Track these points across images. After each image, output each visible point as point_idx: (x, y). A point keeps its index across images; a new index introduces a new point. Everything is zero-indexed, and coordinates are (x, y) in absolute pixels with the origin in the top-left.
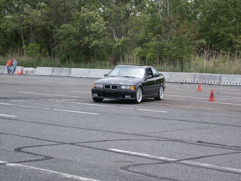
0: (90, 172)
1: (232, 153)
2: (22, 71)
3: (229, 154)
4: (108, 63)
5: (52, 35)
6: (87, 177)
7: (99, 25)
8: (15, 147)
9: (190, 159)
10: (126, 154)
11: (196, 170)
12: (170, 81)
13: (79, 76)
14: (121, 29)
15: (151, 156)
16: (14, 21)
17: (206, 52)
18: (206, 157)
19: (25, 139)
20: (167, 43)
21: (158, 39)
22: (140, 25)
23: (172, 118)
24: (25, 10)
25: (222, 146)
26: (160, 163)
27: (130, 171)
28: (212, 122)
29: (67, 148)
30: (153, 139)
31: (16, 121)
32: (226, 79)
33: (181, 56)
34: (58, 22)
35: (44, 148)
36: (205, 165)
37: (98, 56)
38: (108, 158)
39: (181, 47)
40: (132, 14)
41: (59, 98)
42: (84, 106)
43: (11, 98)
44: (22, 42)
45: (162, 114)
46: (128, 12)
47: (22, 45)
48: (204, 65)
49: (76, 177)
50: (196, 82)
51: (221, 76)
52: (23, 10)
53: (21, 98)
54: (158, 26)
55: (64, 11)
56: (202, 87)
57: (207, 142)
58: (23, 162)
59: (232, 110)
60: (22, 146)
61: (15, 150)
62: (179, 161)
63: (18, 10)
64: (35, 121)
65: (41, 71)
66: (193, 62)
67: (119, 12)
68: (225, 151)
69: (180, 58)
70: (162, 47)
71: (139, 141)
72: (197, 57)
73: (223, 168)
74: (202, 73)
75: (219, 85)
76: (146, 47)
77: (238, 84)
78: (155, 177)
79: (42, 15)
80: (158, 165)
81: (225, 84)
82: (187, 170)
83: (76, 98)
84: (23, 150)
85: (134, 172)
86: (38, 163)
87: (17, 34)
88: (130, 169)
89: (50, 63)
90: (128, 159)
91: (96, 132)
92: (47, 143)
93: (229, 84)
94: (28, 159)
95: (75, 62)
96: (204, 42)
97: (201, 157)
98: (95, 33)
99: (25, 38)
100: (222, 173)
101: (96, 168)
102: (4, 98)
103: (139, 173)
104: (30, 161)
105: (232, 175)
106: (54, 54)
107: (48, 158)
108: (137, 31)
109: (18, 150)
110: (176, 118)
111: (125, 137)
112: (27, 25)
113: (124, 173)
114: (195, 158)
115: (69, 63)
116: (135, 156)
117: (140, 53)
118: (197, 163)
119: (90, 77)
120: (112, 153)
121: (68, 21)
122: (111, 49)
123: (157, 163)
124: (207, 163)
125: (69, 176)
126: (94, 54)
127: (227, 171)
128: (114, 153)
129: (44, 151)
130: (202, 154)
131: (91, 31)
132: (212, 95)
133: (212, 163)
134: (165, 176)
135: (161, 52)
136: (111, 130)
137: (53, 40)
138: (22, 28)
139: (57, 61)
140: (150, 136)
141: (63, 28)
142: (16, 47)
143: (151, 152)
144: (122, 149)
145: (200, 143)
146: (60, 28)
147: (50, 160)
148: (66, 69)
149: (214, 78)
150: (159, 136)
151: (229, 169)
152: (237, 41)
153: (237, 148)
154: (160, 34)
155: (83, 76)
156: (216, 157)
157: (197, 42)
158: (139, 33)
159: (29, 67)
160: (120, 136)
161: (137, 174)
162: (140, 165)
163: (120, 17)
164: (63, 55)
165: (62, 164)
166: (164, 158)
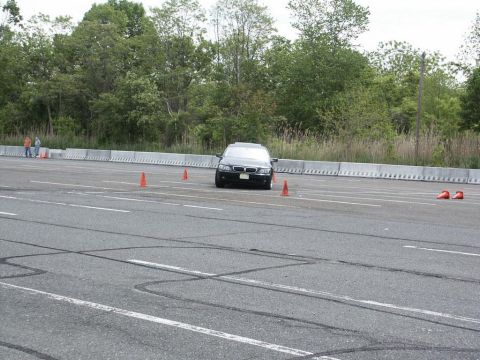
2: (47, 154)
3: (287, 266)
4: (160, 145)
6: (85, 299)
7: (150, 96)
9: (234, 273)
14: (178, 100)
15: (183, 270)
17: (286, 131)
18: (256, 270)
20: (237, 119)
21: (226, 115)
22: (204, 96)
24: (54, 74)
25: (281, 256)
26: (192, 280)
27: (147, 291)
29: (70, 258)
32: (310, 166)
34: (95, 90)
35: (39, 259)
36: (252, 281)
37: (148, 135)
41: (83, 190)
43: (19, 190)
44: (48, 115)
45: (215, 212)
47: (48, 120)
48: (284, 148)
49: (68, 299)
51: (304, 162)
54: (225, 97)
55: (104, 77)
57: (264, 250)
58: (2, 278)
60: (8, 255)
62: (218, 276)
63: (44, 74)
64: (40, 220)
65: (71, 153)
67: (176, 78)
80: (189, 282)
81: (310, 173)
84: (8, 260)
85: (151, 292)
86: (22, 279)
87: (42, 105)
88: (148, 287)
89: (84, 143)
92: (46, 251)
93: (313, 173)
94: (10, 274)
95: (117, 143)
96: (284, 119)
97: (249, 271)
98: (144, 105)
99: (52, 110)
101: (101, 286)
104: (13, 276)
106: (90, 131)
107: (39, 272)
108: (200, 103)
109: (2, 260)
111: (157, 243)
112: (56, 94)
114: (241, 273)
115: (109, 143)
116: (160, 269)
117: (202, 130)
120: (130, 266)
121: (111, 88)
122: (165, 126)
123: (188, 280)
125: (59, 298)
129: (35, 263)
131: (138, 103)
132: (286, 188)
136: (140, 234)
139: (94, 140)
141: (102, 99)
145: (253, 252)
146: (98, 98)
147: (41, 275)
148: (104, 152)
149: (296, 165)
153: (300, 259)
155: (127, 161)
157: (275, 119)
159: (56, 148)
161: (155, 295)
162: (164, 281)
163: (176, 85)
164: (102, 133)
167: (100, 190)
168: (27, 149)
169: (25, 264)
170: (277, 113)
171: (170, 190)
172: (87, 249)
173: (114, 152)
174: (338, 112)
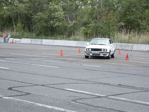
0: (54, 103)
1: (139, 92)
2: (13, 41)
3: (137, 92)
4: (65, 36)
5: (31, 19)
6: (52, 105)
7: (60, 14)
8: (8, 87)
9: (114, 95)
10: (75, 92)
11: (117, 102)
13: (48, 44)
14: (73, 16)
15: (90, 93)
16: (8, 10)
18: (123, 94)
19: (14, 82)
20: (100, 25)
21: (95, 22)
22: (84, 14)
23: (103, 70)
25: (133, 88)
26: (95, 98)
27: (78, 102)
28: (127, 73)
30: (92, 83)
31: (9, 71)
32: (136, 47)
33: (108, 33)
34: (35, 11)
35: (26, 88)
36: (123, 99)
37: (59, 32)
38: (64, 94)
39: (109, 27)
40: (79, 7)
41: (35, 58)
42: (50, 62)
43: (6, 57)
44: (13, 23)
45: (97, 68)
46: (77, 6)
47: (13, 25)
48: (123, 38)
49: (45, 106)
50: (117, 49)
51: (132, 45)
52: (14, 4)
53: (12, 57)
54: (95, 15)
55: (39, 5)
56: (121, 52)
57: (124, 85)
58: (13, 96)
59: (139, 66)
60: (12, 87)
61: (8, 89)
62: (107, 96)
63: (10, 3)
64: (20, 71)
65: (24, 41)
66: (116, 37)
68: (135, 91)
69: (108, 34)
70: (98, 27)
71: (83, 84)
72: (119, 33)
73: (133, 101)
74: (121, 43)
75: (131, 50)
76: (88, 27)
77: (143, 50)
78: (93, 106)
79: (25, 7)
80: (95, 99)
81: (135, 50)
82: (112, 102)
83: (45, 58)
84: (13, 89)
85: (80, 103)
86: (22, 97)
87: (10, 18)
88: (78, 101)
89: (30, 36)
90: (77, 95)
91: (57, 78)
92: (28, 85)
93: (137, 50)
94: (16, 95)
95: (45, 36)
96: (123, 24)
97: (120, 94)
98: (57, 18)
99: (15, 21)
100: (132, 104)
101: (57, 100)
102: (2, 57)
103: (83, 104)
104: (17, 96)
105: (139, 105)
106: (32, 30)
108: (82, 17)
109: (10, 89)
110: (105, 70)
111: (75, 81)
112: (16, 13)
113: (74, 103)
114: (117, 95)
115: (41, 36)
116: (80, 93)
117: (84, 30)
118: (118, 98)
119: (54, 45)
120: (66, 91)
121: (42, 10)
122: (67, 28)
123: (94, 98)
124: (123, 98)
125: (41, 105)
126: (56, 31)
127: (136, 103)
128: (68, 91)
129: (26, 90)
130: (121, 92)
131: (55, 17)
132: (127, 57)
133: (127, 98)
134: (98, 106)
135: (97, 30)
136: (66, 77)
137: (32, 22)
138: (13, 14)
139: (34, 35)
140: (90, 81)
141: (37, 15)
142: (9, 26)
143: (90, 91)
144: (73, 89)
145: (119, 86)
147: (29, 95)
148: (39, 40)
149: (129, 46)
150: (95, 81)
151: (137, 101)
152: (143, 24)
153: (142, 89)
154: (96, 19)
155: (50, 44)
156: (129, 94)
157: (119, 24)
159: (17, 38)
160: (72, 81)
161: (82, 104)
162: (83, 98)
163: (72, 9)
164: (38, 31)
165: (37, 98)
166: (98, 95)
167: (43, 58)
168: (5, 39)
169: (20, 90)
170: (119, 22)
171: (74, 57)
172: (45, 84)
173: (44, 40)
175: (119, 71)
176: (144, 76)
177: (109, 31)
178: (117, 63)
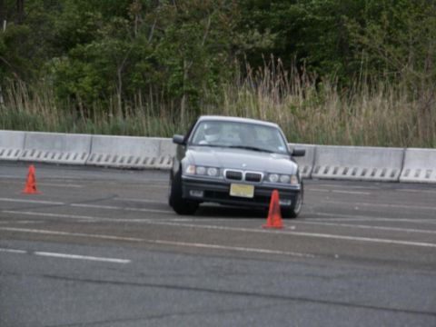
12: (157, 165)
23: (140, 280)
28: (263, 290)
32: (333, 160)
33: (192, 88)
45: (112, 267)
51: (315, 149)
59: (331, 256)
69: (192, 93)
70: (134, 57)
75: (310, 178)
76: (81, 57)
77: (368, 176)
81: (330, 174)
93: (339, 174)
110: (152, 281)
117: (62, 75)
154: (127, 17)
158: (61, 10)
174: (398, 24)
175: (222, 284)
176: (346, 308)
177: (192, 77)
178: (222, 243)
